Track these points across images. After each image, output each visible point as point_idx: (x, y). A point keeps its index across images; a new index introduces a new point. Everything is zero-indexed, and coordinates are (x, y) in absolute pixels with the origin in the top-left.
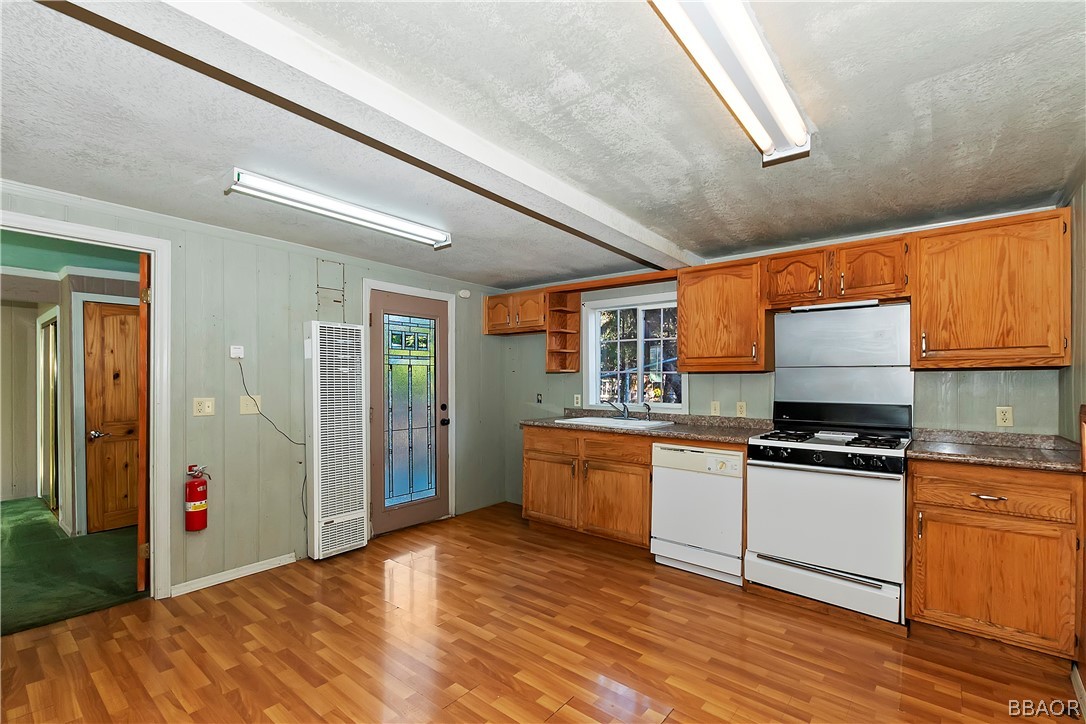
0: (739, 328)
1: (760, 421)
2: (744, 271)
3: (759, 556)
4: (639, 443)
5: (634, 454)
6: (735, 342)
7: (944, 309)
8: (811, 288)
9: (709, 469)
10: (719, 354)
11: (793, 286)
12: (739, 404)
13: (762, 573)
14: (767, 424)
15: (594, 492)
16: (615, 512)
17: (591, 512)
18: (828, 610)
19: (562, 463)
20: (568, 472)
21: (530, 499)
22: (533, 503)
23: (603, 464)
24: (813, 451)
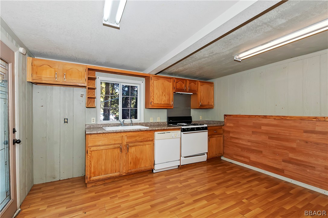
0: (168, 96)
1: (164, 123)
2: (169, 80)
3: (185, 157)
4: (149, 133)
5: (148, 137)
6: (167, 100)
7: (202, 97)
8: (183, 88)
9: (173, 137)
10: (163, 103)
11: (180, 87)
12: (158, 118)
13: (185, 161)
14: (165, 123)
15: (131, 156)
16: (140, 161)
17: (129, 165)
18: (196, 164)
19: (114, 148)
20: (117, 151)
21: (92, 170)
22: (94, 173)
23: (135, 144)
24: (194, 128)
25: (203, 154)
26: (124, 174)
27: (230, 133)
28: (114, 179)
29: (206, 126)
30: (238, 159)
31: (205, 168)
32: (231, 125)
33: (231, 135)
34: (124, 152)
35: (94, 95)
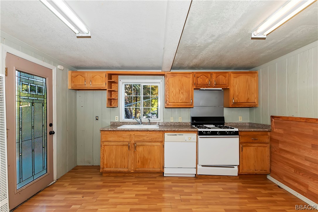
0: (186, 93)
1: (186, 123)
2: (188, 76)
3: (202, 166)
4: (158, 134)
5: (156, 138)
6: (185, 98)
7: (237, 92)
8: (207, 83)
9: (186, 140)
10: (180, 102)
11: (202, 82)
12: (179, 118)
13: (202, 171)
14: (188, 124)
15: (139, 155)
16: (148, 161)
17: (137, 163)
18: (220, 177)
19: (123, 145)
20: (126, 148)
21: (105, 163)
22: (107, 164)
23: (143, 143)
24: (217, 132)
25: (232, 166)
26: (133, 171)
27: (279, 143)
28: (125, 174)
29: (237, 130)
30: (289, 183)
31: (235, 184)
32: (281, 131)
33: (281, 146)
34: (133, 150)
35: (117, 96)
